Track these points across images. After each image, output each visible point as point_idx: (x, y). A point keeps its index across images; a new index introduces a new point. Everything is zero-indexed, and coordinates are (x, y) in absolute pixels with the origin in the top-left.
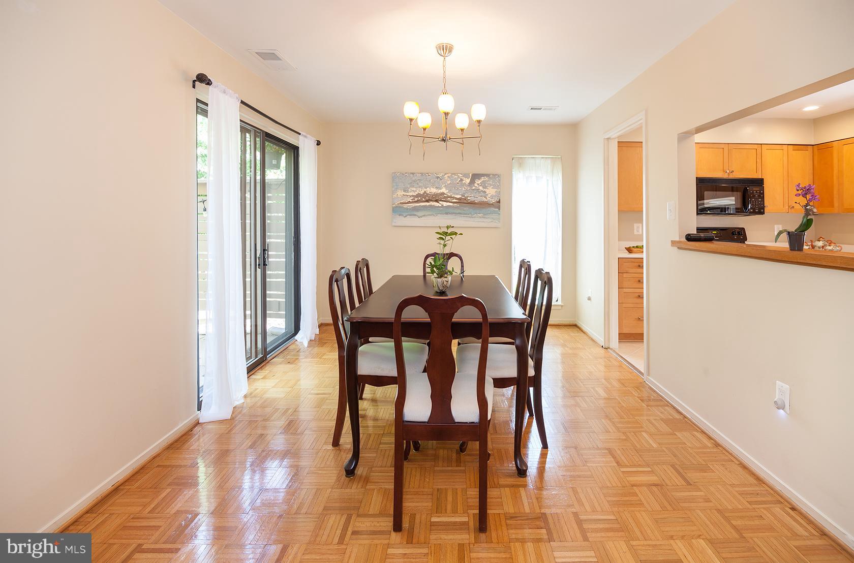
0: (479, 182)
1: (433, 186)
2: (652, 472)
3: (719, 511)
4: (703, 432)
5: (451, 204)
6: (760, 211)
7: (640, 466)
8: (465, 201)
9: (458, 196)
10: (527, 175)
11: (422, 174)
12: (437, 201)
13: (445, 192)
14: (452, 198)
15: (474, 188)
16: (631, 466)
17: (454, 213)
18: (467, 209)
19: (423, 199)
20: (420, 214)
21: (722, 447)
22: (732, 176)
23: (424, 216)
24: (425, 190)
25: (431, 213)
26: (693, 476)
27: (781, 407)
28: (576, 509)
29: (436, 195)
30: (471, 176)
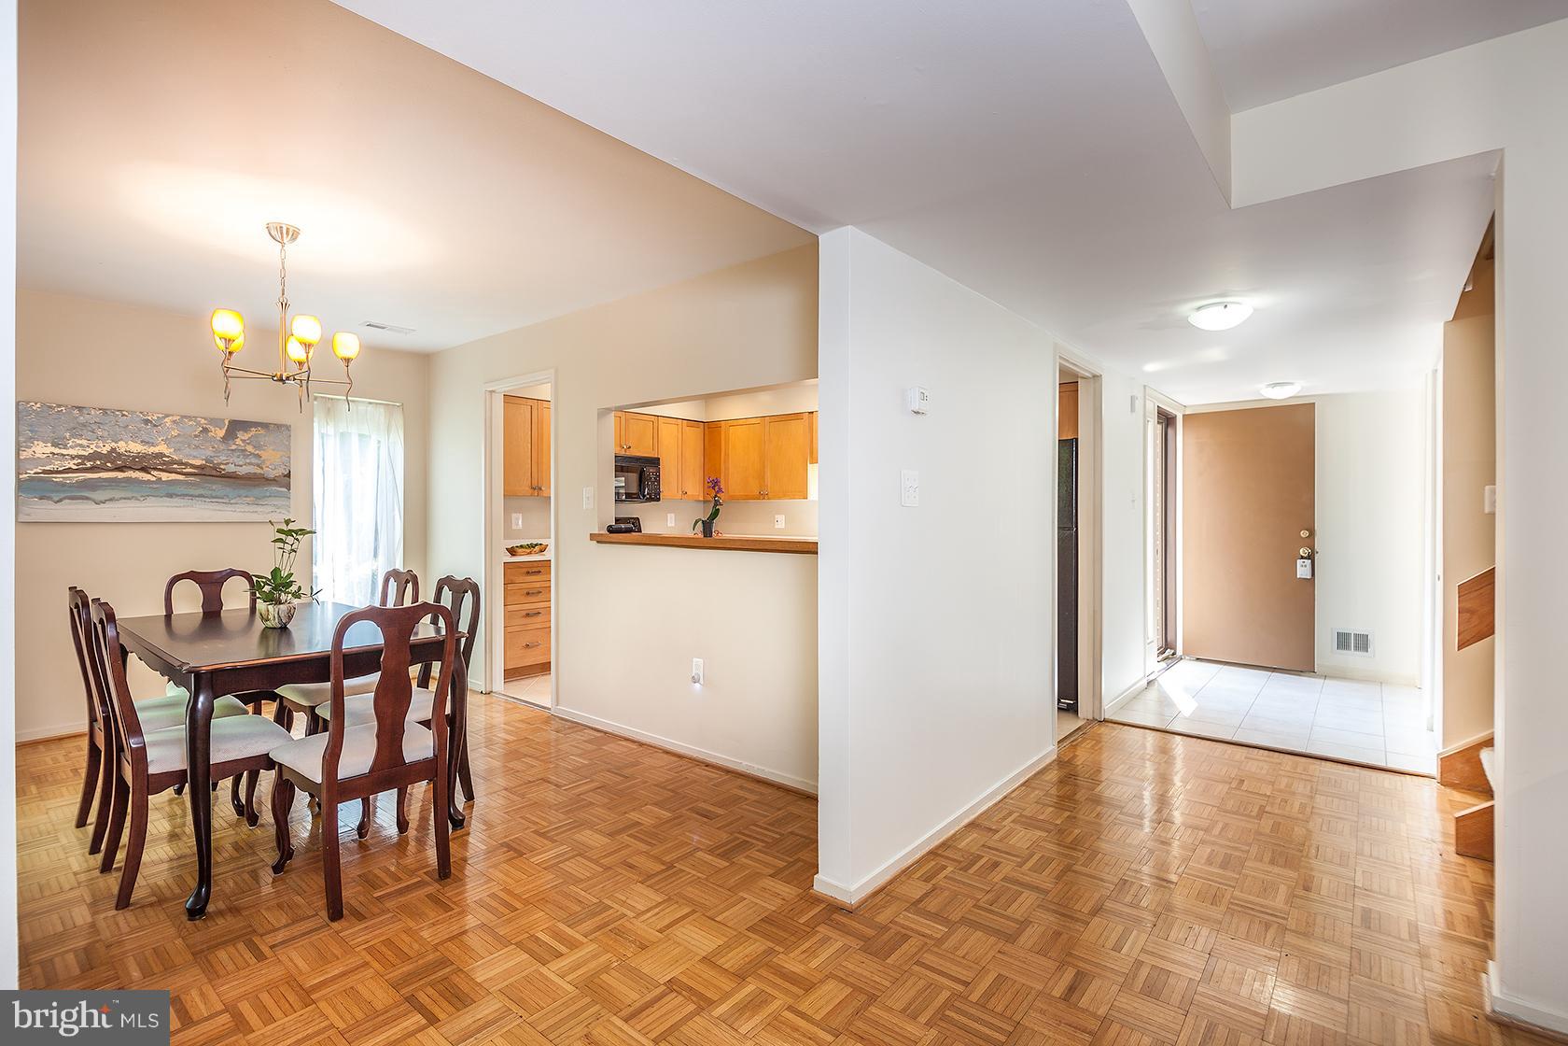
0: (246, 436)
1: (134, 438)
2: (592, 781)
3: (655, 785)
4: (627, 739)
5: (181, 477)
6: (655, 497)
7: (579, 781)
8: (214, 473)
9: (198, 462)
10: (341, 431)
11: (105, 411)
12: (144, 469)
13: (167, 453)
14: (183, 464)
15: (234, 447)
16: (570, 784)
17: (187, 495)
18: (218, 487)
19: (109, 464)
20: (98, 495)
21: (645, 744)
22: (629, 453)
23: (111, 500)
24: (113, 445)
25: (129, 494)
26: (627, 772)
27: (695, 680)
28: (534, 828)
29: (145, 456)
30: (227, 424)
